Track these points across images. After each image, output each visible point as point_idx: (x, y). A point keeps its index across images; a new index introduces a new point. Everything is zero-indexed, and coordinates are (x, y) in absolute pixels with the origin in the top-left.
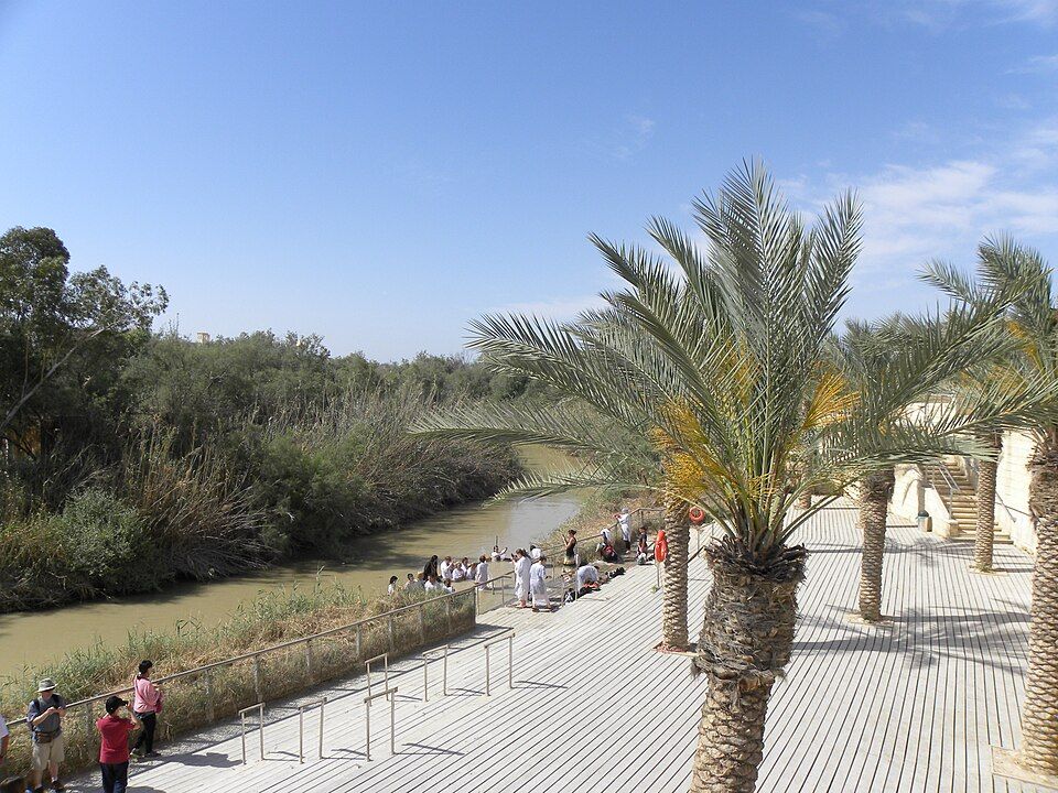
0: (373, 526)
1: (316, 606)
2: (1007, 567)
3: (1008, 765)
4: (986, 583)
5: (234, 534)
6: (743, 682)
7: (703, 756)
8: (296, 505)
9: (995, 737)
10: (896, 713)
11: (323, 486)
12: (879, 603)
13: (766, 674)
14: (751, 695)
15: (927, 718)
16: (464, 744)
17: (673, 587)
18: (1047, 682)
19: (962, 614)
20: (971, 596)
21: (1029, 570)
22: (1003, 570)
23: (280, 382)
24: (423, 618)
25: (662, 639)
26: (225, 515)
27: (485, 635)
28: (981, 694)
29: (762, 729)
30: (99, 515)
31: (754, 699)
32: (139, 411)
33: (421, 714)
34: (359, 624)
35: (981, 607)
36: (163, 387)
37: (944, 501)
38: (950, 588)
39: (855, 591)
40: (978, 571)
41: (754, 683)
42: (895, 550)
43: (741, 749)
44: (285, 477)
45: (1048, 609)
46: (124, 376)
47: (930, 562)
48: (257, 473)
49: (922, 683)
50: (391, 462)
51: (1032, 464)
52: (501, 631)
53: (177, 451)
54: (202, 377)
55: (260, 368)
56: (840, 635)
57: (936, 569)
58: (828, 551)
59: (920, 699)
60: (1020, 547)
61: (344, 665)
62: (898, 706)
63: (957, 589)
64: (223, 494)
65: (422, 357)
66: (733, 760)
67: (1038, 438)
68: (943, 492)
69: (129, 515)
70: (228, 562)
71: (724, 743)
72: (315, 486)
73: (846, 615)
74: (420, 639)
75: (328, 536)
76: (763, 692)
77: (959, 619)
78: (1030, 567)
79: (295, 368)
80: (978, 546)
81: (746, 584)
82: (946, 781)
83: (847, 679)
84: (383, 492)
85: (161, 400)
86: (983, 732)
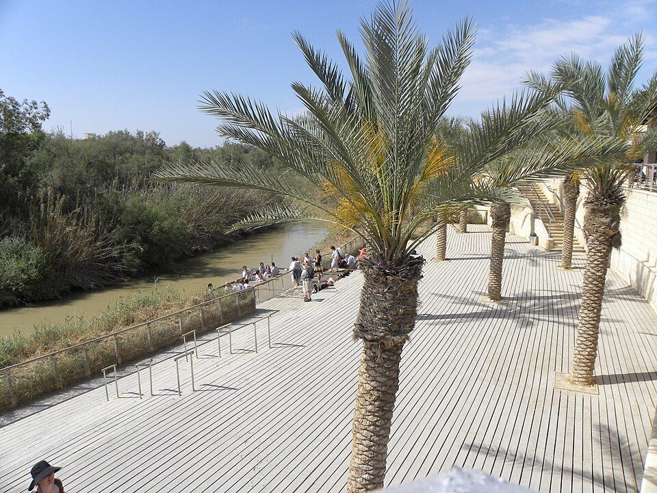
0: (195, 251)
1: (155, 302)
2: (581, 266)
3: (563, 382)
4: (566, 276)
5: (106, 260)
6: (382, 343)
7: (361, 389)
8: (145, 240)
9: (558, 367)
10: (503, 355)
11: (161, 229)
12: (500, 290)
13: (397, 339)
14: (389, 351)
15: (522, 357)
16: (237, 383)
18: (588, 334)
19: (550, 295)
20: (557, 284)
21: (583, 268)
22: (577, 268)
23: (132, 164)
24: (222, 307)
26: (99, 249)
27: (262, 315)
28: (554, 342)
29: (398, 371)
30: (17, 253)
31: (390, 354)
32: (41, 185)
33: (215, 365)
34: (181, 312)
35: (562, 290)
36: (55, 169)
37: (546, 227)
38: (545, 279)
40: (563, 269)
41: (389, 344)
42: (515, 256)
43: (384, 384)
44: (136, 224)
45: (591, 292)
47: (535, 264)
48: (118, 222)
49: (521, 336)
50: (208, 210)
51: (587, 203)
52: (272, 312)
53: (66, 210)
54: (82, 162)
55: (121, 154)
56: (476, 309)
57: (538, 268)
58: (474, 258)
59: (518, 346)
61: (172, 337)
62: (505, 351)
63: (549, 280)
64: (97, 235)
65: (227, 144)
66: (378, 391)
67: (591, 187)
68: (545, 221)
69: (36, 252)
70: (103, 278)
71: (373, 381)
72: (156, 228)
73: (480, 297)
74: (220, 318)
75: (166, 259)
76: (398, 348)
78: (584, 266)
79: (143, 153)
80: (564, 254)
81: (383, 282)
82: (527, 394)
83: (476, 335)
84: (201, 229)
85: (55, 177)
86: (552, 365)
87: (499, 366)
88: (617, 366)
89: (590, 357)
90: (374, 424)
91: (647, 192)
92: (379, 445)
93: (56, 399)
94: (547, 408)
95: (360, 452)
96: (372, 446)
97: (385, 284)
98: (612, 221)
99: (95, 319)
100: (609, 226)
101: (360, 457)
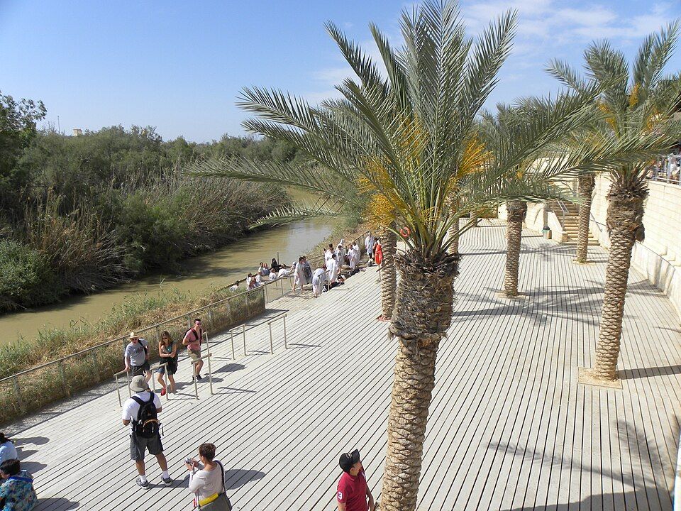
0: (197, 250)
1: (161, 304)
2: (596, 260)
3: (586, 377)
4: (582, 269)
5: (107, 262)
6: (420, 341)
7: (397, 387)
8: (145, 240)
9: (580, 362)
10: (525, 351)
11: (162, 228)
12: (516, 285)
13: (435, 336)
14: (426, 349)
15: (543, 353)
16: (256, 385)
17: (387, 280)
18: (611, 329)
19: (567, 289)
20: (573, 279)
21: (605, 261)
22: (593, 262)
23: (129, 160)
24: (231, 307)
25: (382, 313)
26: (99, 250)
27: (271, 316)
28: (575, 337)
29: (434, 369)
30: (13, 256)
31: (427, 351)
32: (34, 185)
34: (189, 314)
35: (578, 285)
36: (48, 168)
37: (559, 220)
38: (561, 274)
39: (502, 278)
40: (578, 262)
41: (427, 341)
42: (527, 252)
43: (421, 382)
44: (136, 223)
45: (614, 286)
46: (21, 161)
47: (547, 258)
48: (117, 221)
50: (208, 208)
51: (610, 196)
52: (280, 313)
53: (63, 210)
54: (76, 160)
55: (116, 150)
57: (553, 263)
58: (487, 254)
59: (539, 342)
60: (603, 247)
62: (526, 347)
63: (565, 274)
64: (96, 236)
65: (225, 138)
66: (415, 389)
67: (613, 179)
68: (558, 214)
69: (33, 254)
70: (104, 280)
71: (410, 379)
72: (156, 228)
73: (496, 293)
74: (230, 320)
75: (169, 259)
76: (434, 345)
77: (565, 293)
78: (607, 259)
79: (139, 150)
80: (579, 248)
81: (420, 280)
82: (551, 390)
83: (496, 331)
84: (203, 228)
85: (49, 176)
86: (574, 359)
87: (521, 362)
88: (639, 361)
89: (613, 352)
90: (411, 422)
91: (664, 184)
92: (416, 443)
93: (66, 405)
94: (572, 404)
95: (396, 451)
96: (408, 445)
97: (423, 281)
98: (636, 214)
99: (100, 323)
100: (632, 219)
101: (396, 455)
